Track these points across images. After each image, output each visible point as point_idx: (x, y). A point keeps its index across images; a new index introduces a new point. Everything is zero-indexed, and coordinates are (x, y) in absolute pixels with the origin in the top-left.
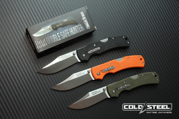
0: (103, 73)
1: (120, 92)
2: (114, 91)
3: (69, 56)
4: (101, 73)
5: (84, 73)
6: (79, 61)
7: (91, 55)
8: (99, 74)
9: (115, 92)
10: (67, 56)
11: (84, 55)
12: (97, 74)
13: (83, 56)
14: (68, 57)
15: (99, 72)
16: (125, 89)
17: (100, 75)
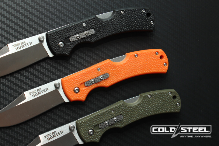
0: (85, 88)
1: (103, 131)
2: (90, 131)
3: (31, 43)
4: (81, 89)
5: (47, 89)
6: (51, 55)
7: (74, 45)
8: (77, 91)
9: (94, 132)
10: (26, 43)
11: (60, 43)
12: (75, 91)
13: (59, 46)
14: (28, 47)
15: (79, 86)
16: (113, 126)
17: (79, 93)
